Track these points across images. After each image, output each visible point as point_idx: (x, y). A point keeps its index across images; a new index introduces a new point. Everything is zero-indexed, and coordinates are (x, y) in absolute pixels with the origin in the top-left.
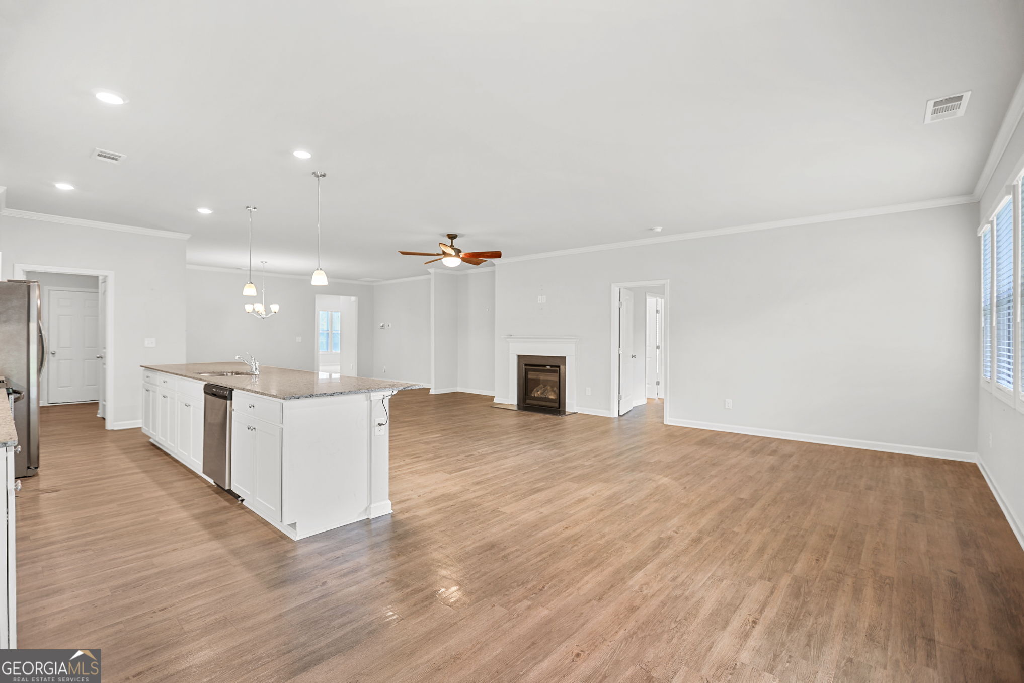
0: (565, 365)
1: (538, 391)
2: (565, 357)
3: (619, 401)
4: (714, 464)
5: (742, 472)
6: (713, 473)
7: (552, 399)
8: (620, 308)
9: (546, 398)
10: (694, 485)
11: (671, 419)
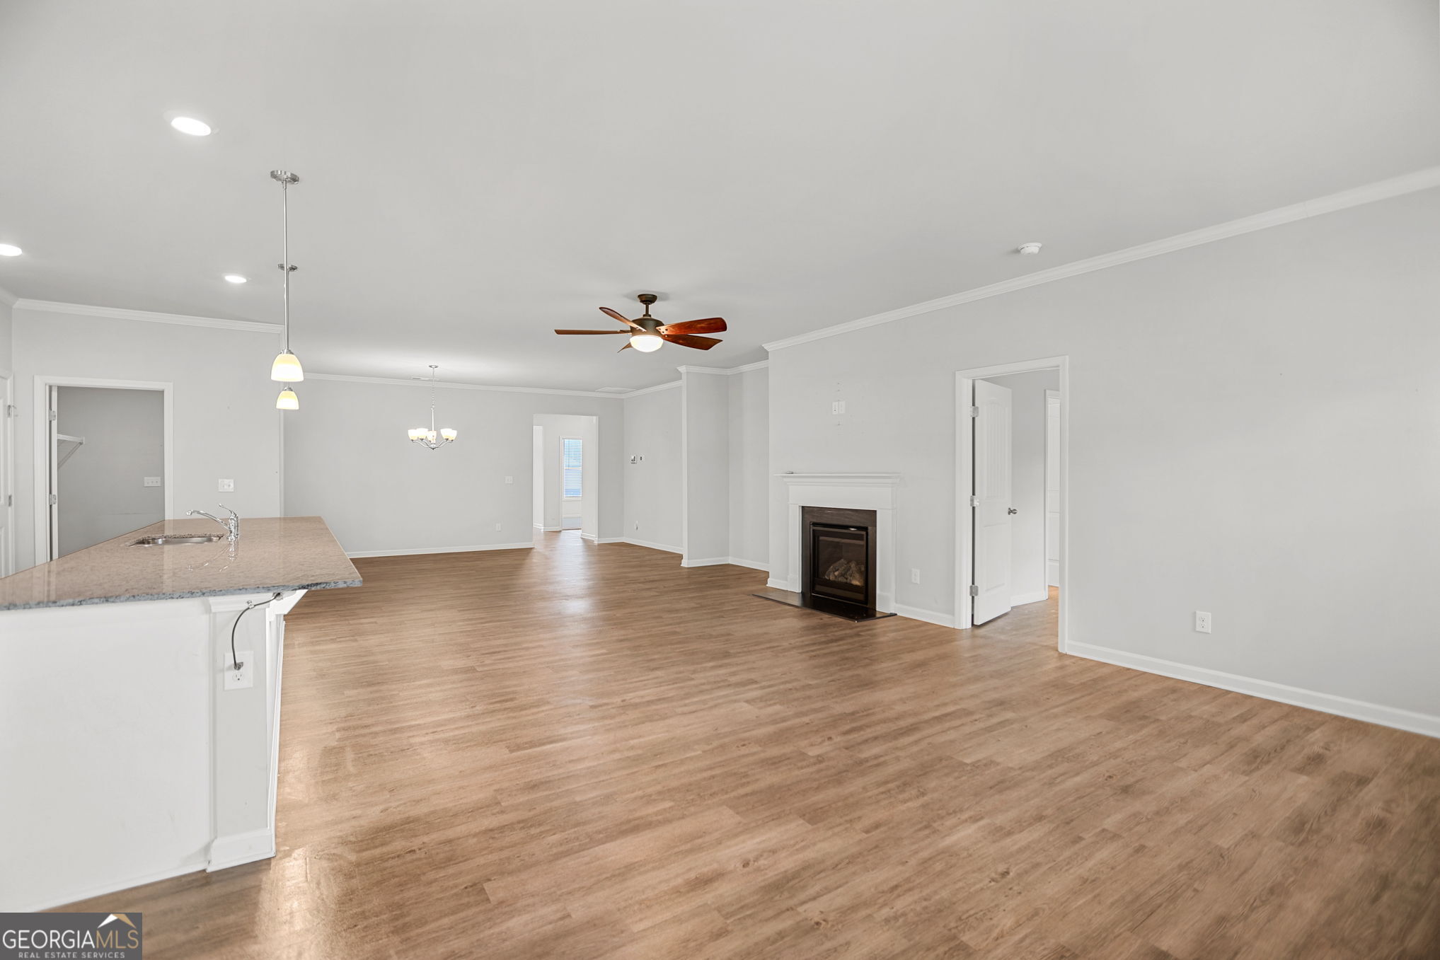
0: (875, 526)
1: (836, 571)
2: (876, 511)
3: (973, 598)
4: (1126, 790)
5: (1201, 828)
6: (1110, 823)
7: (856, 586)
8: (974, 419)
9: (846, 583)
10: (1037, 865)
11: (1071, 643)
